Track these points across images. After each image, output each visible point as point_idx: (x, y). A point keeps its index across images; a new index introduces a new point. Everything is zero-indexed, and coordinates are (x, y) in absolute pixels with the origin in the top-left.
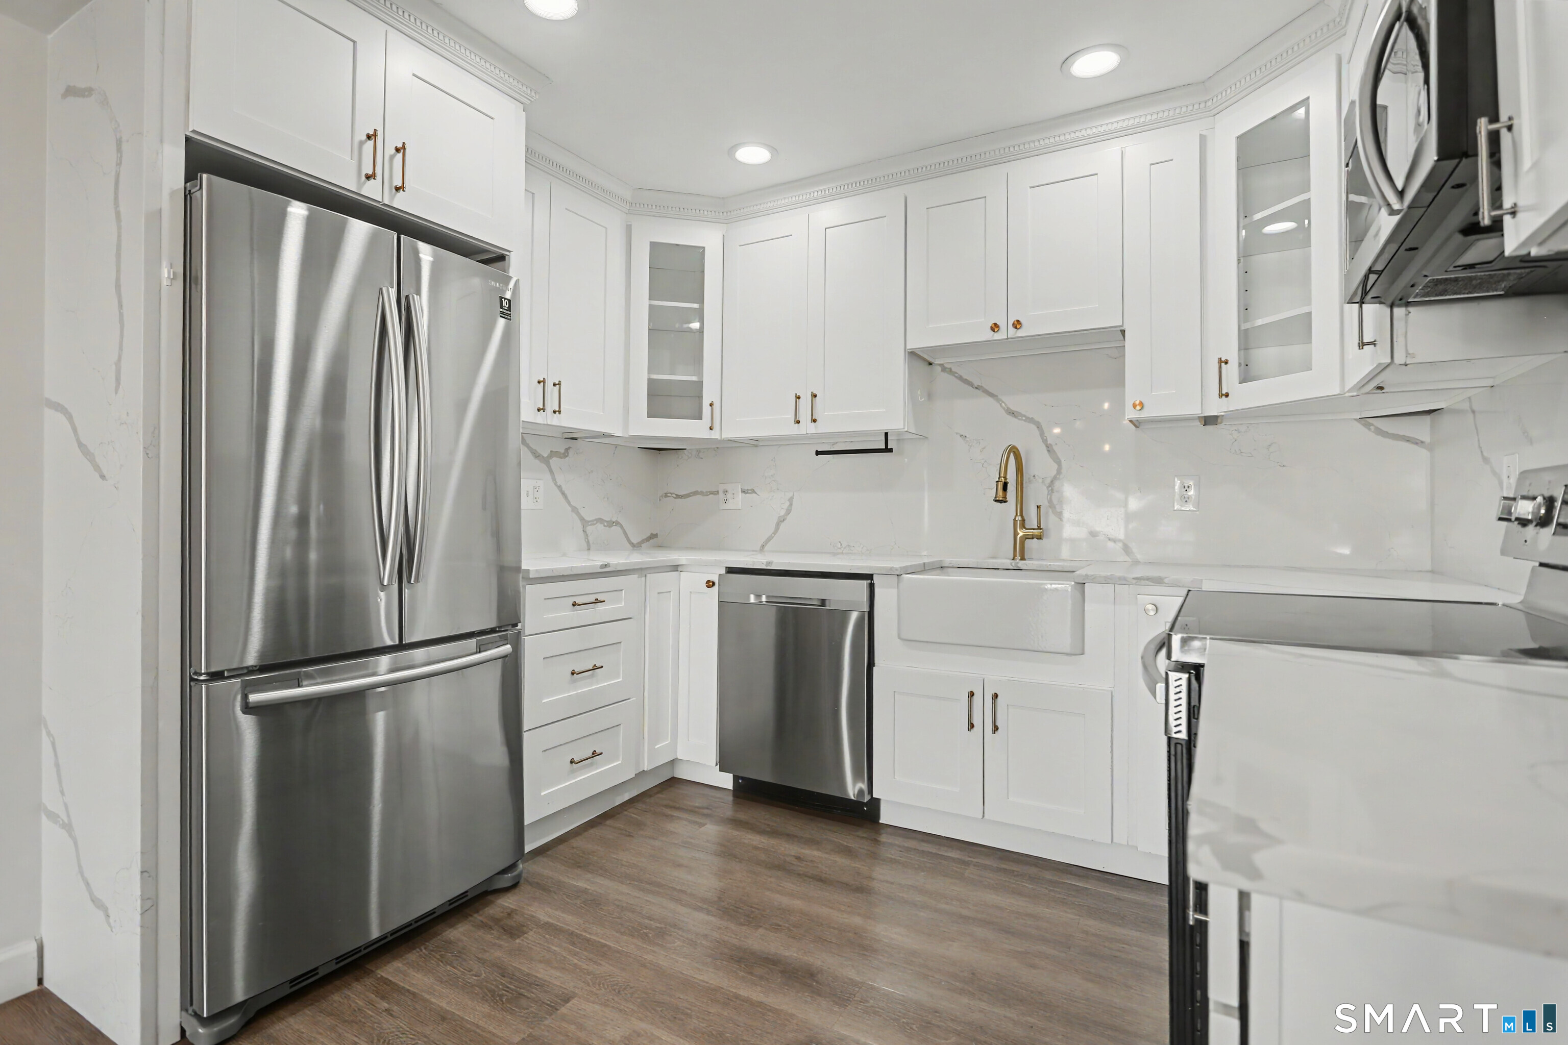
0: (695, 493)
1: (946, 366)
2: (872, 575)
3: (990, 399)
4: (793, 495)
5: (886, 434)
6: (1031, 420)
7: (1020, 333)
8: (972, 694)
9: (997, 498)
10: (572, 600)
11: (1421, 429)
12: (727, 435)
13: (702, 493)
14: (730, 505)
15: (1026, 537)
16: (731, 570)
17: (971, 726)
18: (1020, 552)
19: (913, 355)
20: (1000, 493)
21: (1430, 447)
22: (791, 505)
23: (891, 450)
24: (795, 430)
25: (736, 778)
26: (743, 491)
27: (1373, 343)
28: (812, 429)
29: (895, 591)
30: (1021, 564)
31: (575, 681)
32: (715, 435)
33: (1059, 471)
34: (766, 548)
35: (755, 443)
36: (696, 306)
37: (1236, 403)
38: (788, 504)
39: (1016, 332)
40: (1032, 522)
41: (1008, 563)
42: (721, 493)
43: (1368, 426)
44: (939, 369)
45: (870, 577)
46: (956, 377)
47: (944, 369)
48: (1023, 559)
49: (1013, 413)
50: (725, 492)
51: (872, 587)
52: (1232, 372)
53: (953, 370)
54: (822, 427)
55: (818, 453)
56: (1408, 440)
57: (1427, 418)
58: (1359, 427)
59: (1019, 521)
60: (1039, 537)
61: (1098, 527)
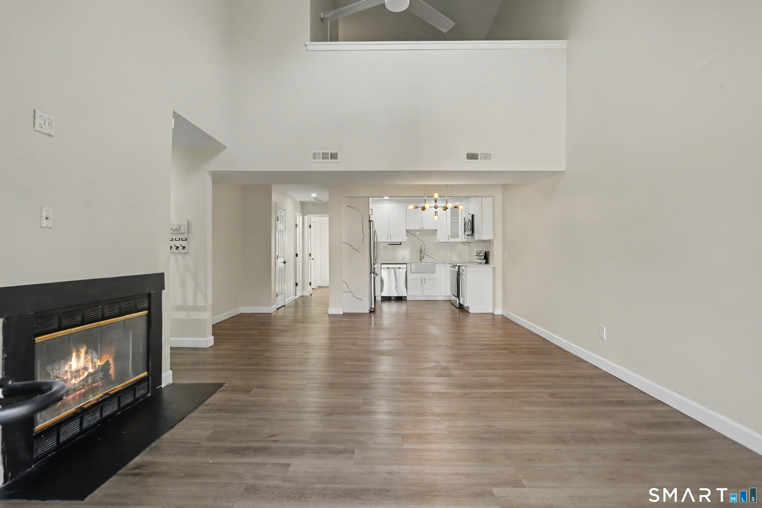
3: (415, 237)
5: (401, 242)
6: (421, 240)
7: (423, 229)
8: (421, 279)
11: (467, 244)
15: (422, 258)
16: (382, 264)
19: (407, 231)
20: (420, 252)
21: (469, 246)
23: (401, 244)
24: (387, 241)
28: (390, 241)
30: (422, 262)
33: (426, 248)
37: (451, 241)
40: (423, 256)
43: (463, 243)
45: (406, 264)
49: (419, 239)
52: (450, 237)
55: (389, 244)
59: (421, 256)
60: (424, 258)
61: (431, 256)
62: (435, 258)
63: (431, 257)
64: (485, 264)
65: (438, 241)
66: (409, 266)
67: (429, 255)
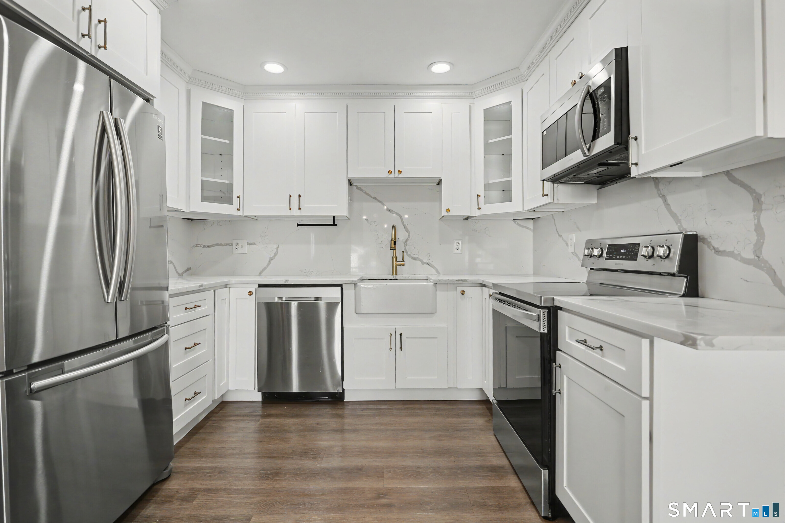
0: (217, 245)
1: (359, 186)
2: (342, 284)
3: (379, 204)
4: (278, 246)
5: (334, 217)
6: (396, 214)
7: (401, 176)
8: (391, 335)
9: (392, 248)
10: (184, 307)
12: (246, 214)
13: (221, 245)
14: (239, 251)
15: (397, 265)
16: (261, 286)
17: (391, 349)
18: (395, 272)
19: (350, 182)
20: (393, 246)
21: (533, 231)
22: (277, 251)
23: (336, 225)
24: (288, 213)
25: (263, 394)
26: (248, 244)
27: (547, 195)
28: (298, 213)
29: (354, 291)
30: (397, 277)
31: (186, 353)
32: (240, 213)
33: (409, 236)
34: (263, 274)
35: (255, 219)
36: (227, 141)
37: (482, 212)
38: (275, 250)
39: (398, 175)
40: (400, 258)
41: (392, 277)
42: (234, 245)
43: (515, 222)
44: (355, 188)
45: (340, 285)
46: (364, 192)
47: (358, 188)
48: (396, 275)
49: (390, 211)
50: (237, 244)
51: (342, 290)
52: (482, 199)
53: (362, 189)
54: (303, 212)
55: (298, 225)
56: (527, 228)
57: (532, 220)
58: (513, 222)
59: (395, 258)
60: (404, 265)
61: (425, 261)
62: (434, 264)
63: (423, 263)
64: (683, 296)
65: (444, 213)
66: (349, 293)
67: (421, 258)
